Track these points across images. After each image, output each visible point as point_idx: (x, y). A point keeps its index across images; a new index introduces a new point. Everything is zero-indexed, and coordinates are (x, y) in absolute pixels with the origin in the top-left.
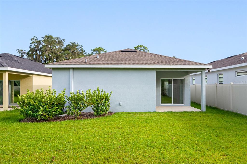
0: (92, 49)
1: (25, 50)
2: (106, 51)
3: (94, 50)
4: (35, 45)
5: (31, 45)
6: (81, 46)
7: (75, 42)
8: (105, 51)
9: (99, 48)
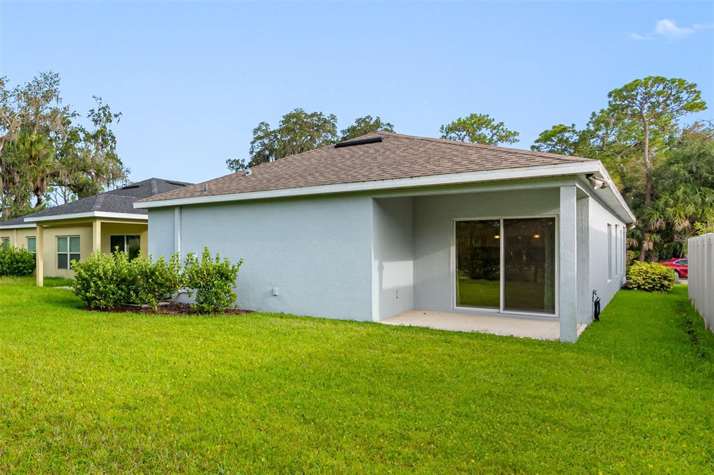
0: (445, 127)
1: (243, 161)
2: (502, 124)
3: (451, 129)
4: (263, 144)
5: (254, 145)
6: (388, 124)
7: (368, 117)
8: (495, 123)
9: (472, 116)
